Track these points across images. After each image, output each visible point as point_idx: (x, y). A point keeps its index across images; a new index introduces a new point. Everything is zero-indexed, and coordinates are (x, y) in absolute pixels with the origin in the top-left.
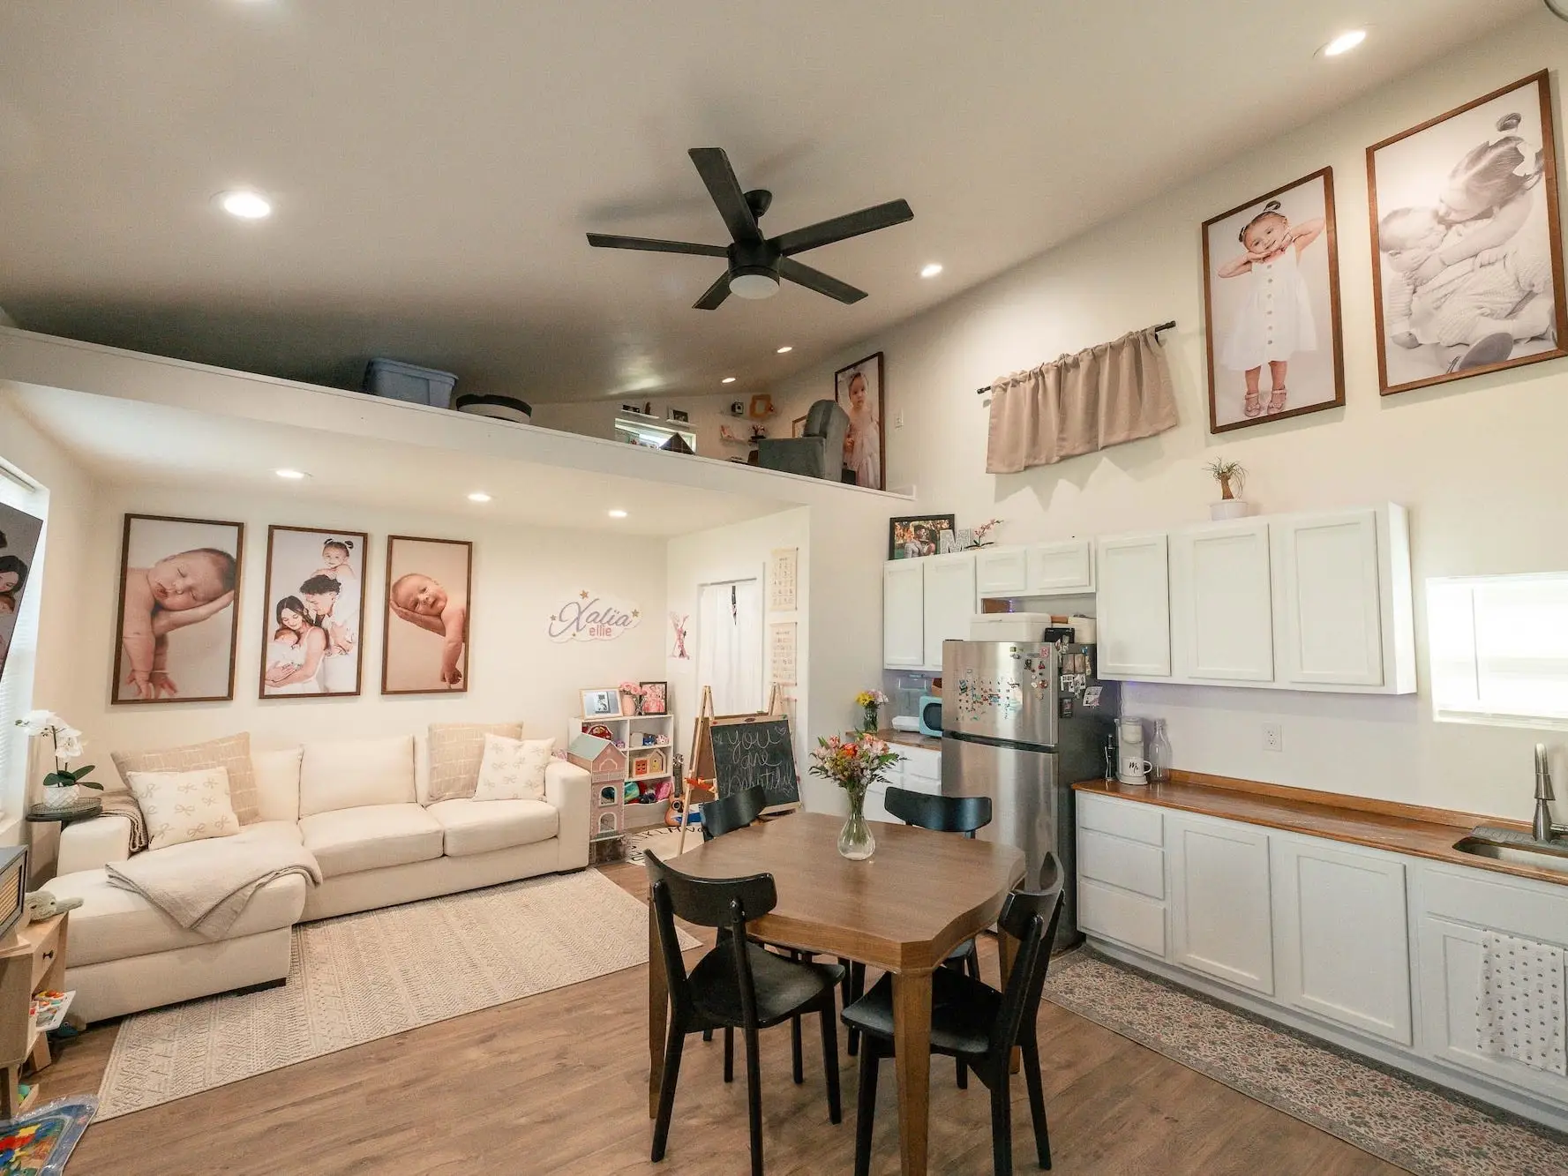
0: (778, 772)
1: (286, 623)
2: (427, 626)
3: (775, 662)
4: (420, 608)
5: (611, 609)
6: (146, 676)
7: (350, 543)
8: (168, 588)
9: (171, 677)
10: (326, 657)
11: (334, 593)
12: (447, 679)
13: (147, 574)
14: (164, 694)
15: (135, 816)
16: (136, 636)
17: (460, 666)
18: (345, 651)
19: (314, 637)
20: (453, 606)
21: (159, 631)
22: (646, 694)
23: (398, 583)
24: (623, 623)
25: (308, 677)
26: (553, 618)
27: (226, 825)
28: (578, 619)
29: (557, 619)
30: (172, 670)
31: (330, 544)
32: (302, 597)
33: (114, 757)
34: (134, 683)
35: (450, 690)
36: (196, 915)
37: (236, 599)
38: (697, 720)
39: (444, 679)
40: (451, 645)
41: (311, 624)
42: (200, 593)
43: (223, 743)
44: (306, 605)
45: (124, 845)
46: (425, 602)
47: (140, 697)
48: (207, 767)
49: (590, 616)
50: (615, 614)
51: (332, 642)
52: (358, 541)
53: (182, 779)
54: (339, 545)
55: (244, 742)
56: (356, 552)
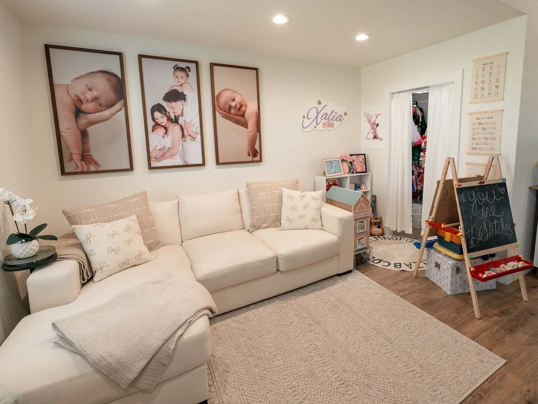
0: (502, 220)
1: (157, 121)
2: (237, 122)
3: (473, 139)
4: (233, 111)
5: (333, 111)
6: (79, 157)
7: (188, 68)
8: (82, 98)
9: (94, 157)
10: (184, 143)
11: (183, 101)
12: (251, 155)
13: (67, 88)
14: (92, 168)
15: (82, 260)
16: (69, 131)
17: (257, 147)
18: (194, 139)
19: (175, 130)
20: (251, 109)
21: (81, 127)
22: (354, 161)
23: (219, 95)
24: (340, 120)
25: (175, 155)
26: (304, 117)
27: (141, 256)
28: (317, 117)
29: (306, 117)
30: (95, 152)
31: (177, 68)
32: (165, 104)
33: (64, 213)
34: (73, 161)
35: (253, 162)
36: (132, 376)
37: (125, 105)
38: (439, 182)
39: (249, 155)
40: (252, 133)
41: (172, 122)
42: (103, 101)
43: (132, 199)
44: (168, 109)
45: (76, 280)
46: (235, 107)
47: (78, 170)
48: (124, 217)
49: (323, 115)
50: (336, 114)
51: (186, 133)
52: (193, 66)
53: (109, 227)
54: (182, 69)
55: (144, 197)
56: (193, 74)
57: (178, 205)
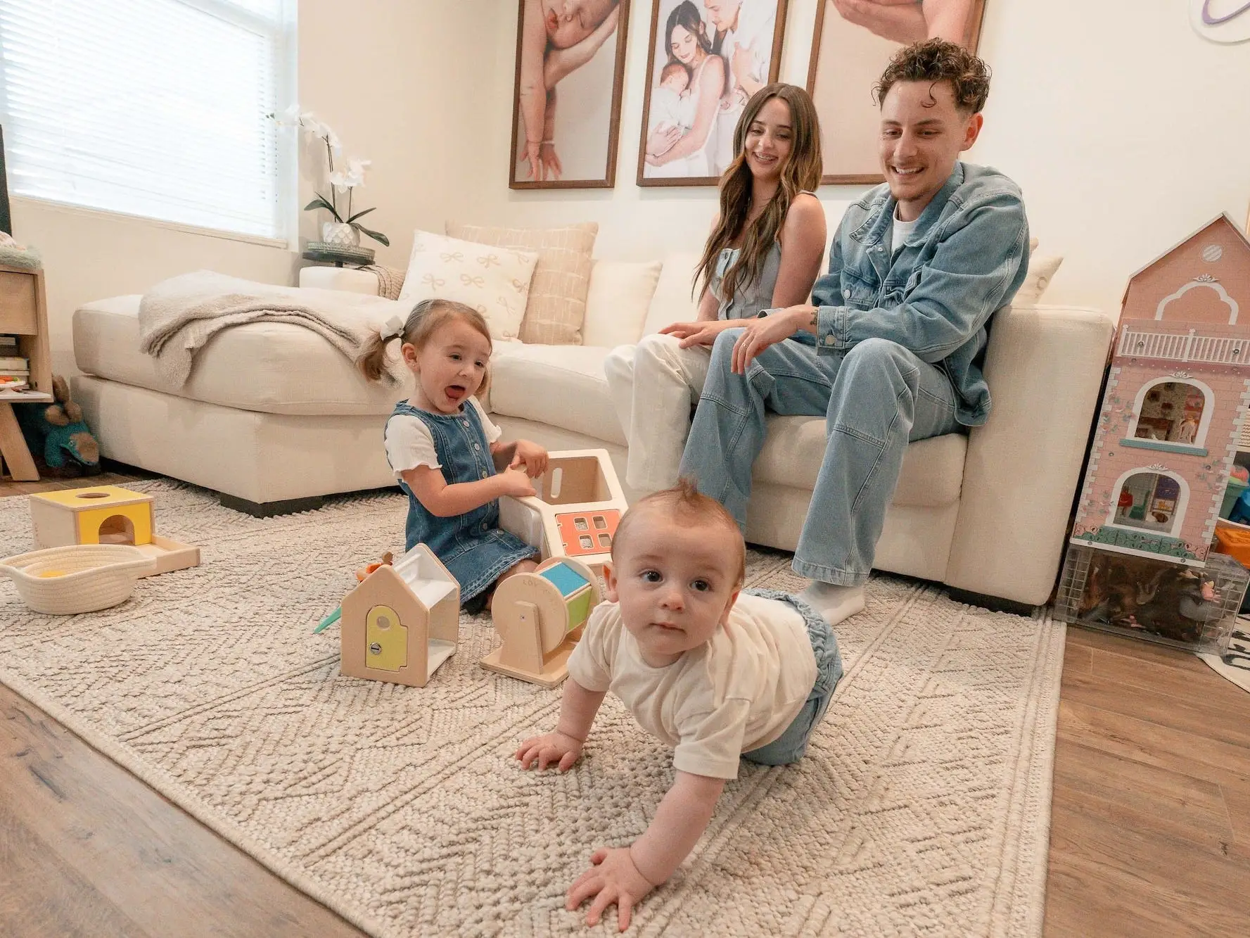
1: (675, 52)
2: (892, 30)
6: (536, 150)
8: (559, 13)
9: (558, 149)
14: (551, 176)
16: (531, 91)
19: (709, 74)
21: (548, 82)
25: (696, 149)
34: (527, 157)
41: (707, 52)
42: (588, 15)
44: (703, 15)
47: (531, 180)
57: (656, 274)
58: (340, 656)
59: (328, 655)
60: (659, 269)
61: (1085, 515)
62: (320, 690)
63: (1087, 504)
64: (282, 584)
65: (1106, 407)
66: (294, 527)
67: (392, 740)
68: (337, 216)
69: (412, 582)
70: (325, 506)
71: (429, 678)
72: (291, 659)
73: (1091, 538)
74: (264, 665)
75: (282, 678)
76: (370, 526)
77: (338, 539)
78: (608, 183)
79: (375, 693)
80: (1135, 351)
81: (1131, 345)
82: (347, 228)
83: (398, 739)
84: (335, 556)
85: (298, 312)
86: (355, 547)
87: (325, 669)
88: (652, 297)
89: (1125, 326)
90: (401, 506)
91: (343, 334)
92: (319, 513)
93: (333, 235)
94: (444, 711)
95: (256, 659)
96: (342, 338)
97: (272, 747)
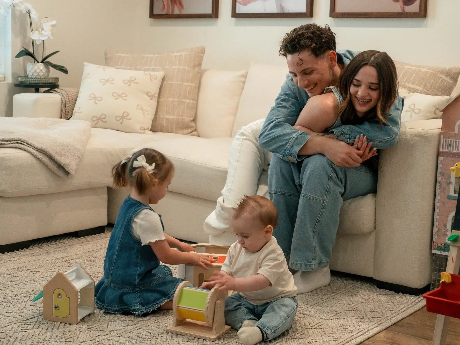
57: (243, 79)
58: (42, 314)
59: (37, 313)
60: (245, 76)
61: (437, 237)
62: (35, 325)
63: (437, 231)
64: (14, 286)
65: (439, 178)
66: (16, 258)
67: (64, 340)
68: (35, 59)
69: (73, 280)
70: (31, 246)
71: (79, 321)
72: (22, 314)
73: (441, 250)
74: (11, 317)
75: (19, 321)
76: (56, 256)
77: (39, 264)
78: (215, 14)
79: (57, 326)
80: (448, 149)
81: (446, 145)
82: (41, 66)
83: (66, 340)
84: (38, 272)
85: (17, 141)
86: (48, 268)
87: (37, 318)
88: (241, 95)
89: (442, 136)
90: (74, 244)
91: (41, 151)
92: (28, 250)
93: (33, 71)
94: (85, 332)
95: (8, 315)
96: (40, 153)
97: (18, 341)
